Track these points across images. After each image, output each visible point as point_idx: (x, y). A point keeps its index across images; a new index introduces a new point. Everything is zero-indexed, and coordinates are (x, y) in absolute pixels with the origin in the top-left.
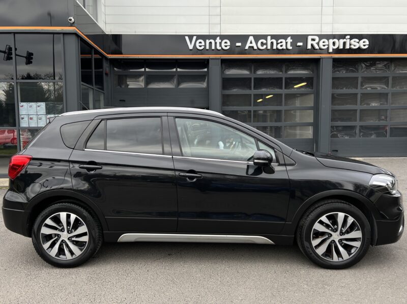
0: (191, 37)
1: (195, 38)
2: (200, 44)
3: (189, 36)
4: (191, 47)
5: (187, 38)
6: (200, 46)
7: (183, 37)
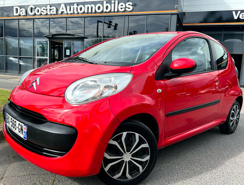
0: (236, 12)
1: (239, 12)
2: (243, 16)
3: (235, 11)
4: (236, 18)
5: (234, 13)
6: (242, 17)
7: (231, 12)
